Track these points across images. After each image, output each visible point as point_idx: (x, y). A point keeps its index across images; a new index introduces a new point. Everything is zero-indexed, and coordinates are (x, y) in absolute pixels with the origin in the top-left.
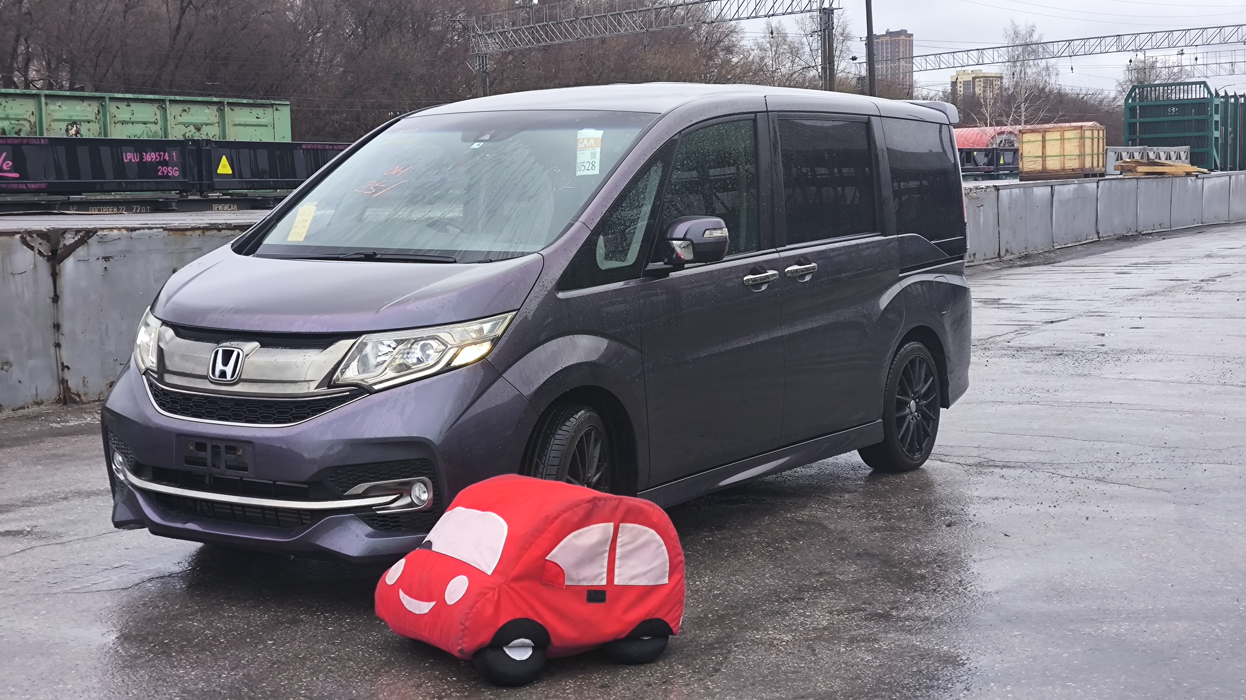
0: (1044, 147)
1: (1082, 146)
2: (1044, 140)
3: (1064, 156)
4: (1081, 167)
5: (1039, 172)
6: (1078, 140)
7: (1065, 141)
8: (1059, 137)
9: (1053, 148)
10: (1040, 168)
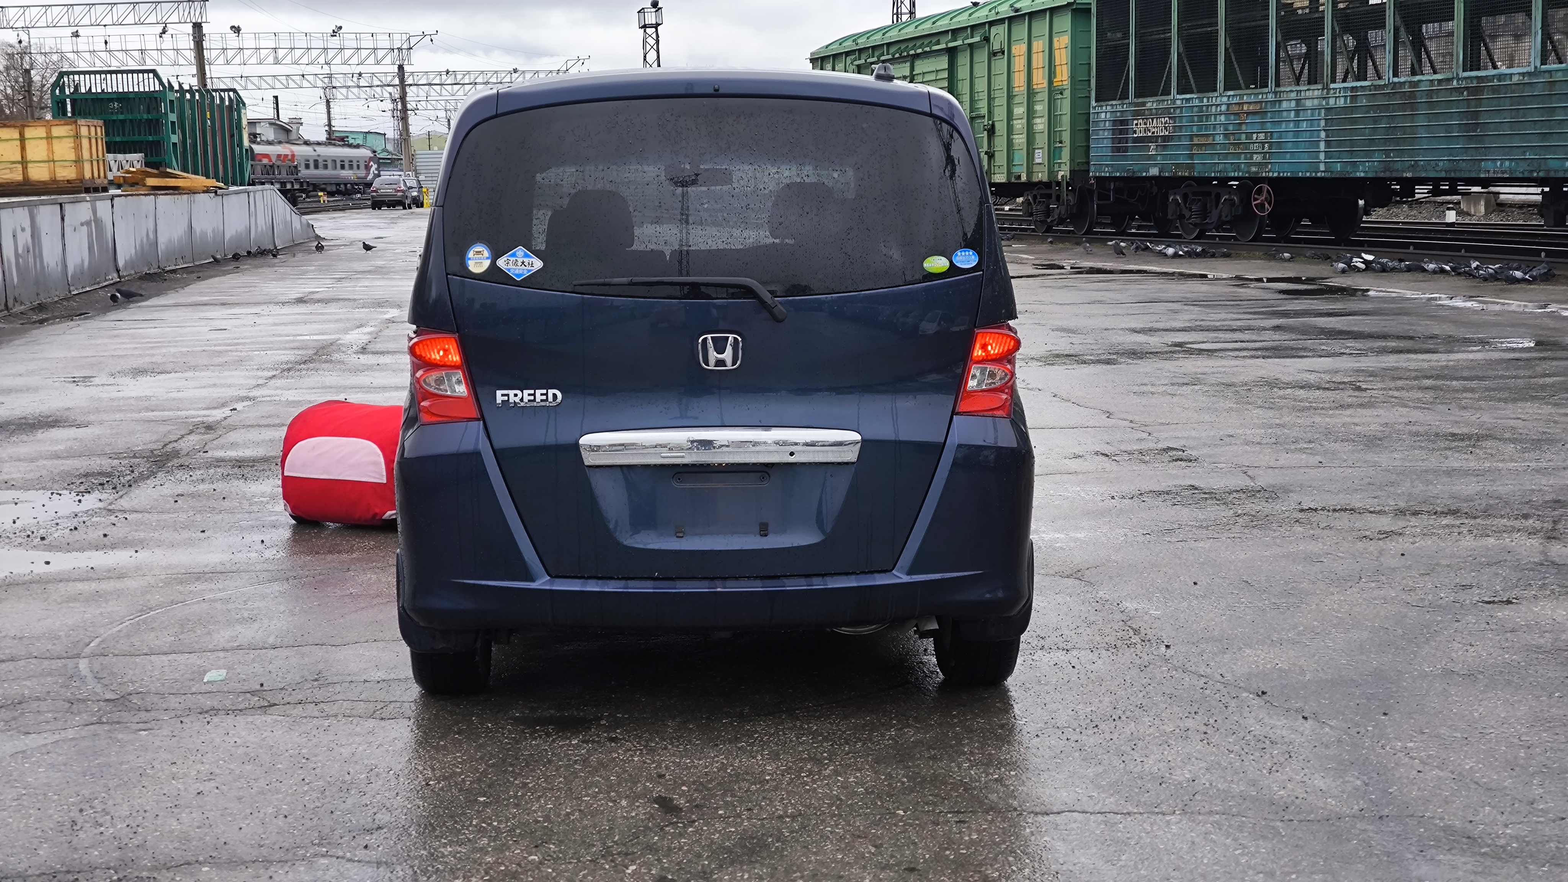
0: (23, 148)
1: (78, 148)
2: (22, 139)
3: (54, 161)
4: (79, 177)
5: (19, 184)
6: (72, 140)
7: (54, 141)
8: (44, 135)
9: (36, 150)
10: (20, 178)
